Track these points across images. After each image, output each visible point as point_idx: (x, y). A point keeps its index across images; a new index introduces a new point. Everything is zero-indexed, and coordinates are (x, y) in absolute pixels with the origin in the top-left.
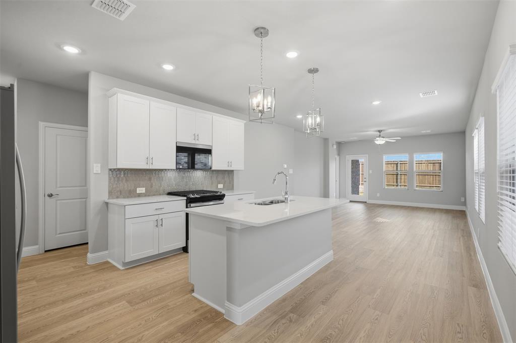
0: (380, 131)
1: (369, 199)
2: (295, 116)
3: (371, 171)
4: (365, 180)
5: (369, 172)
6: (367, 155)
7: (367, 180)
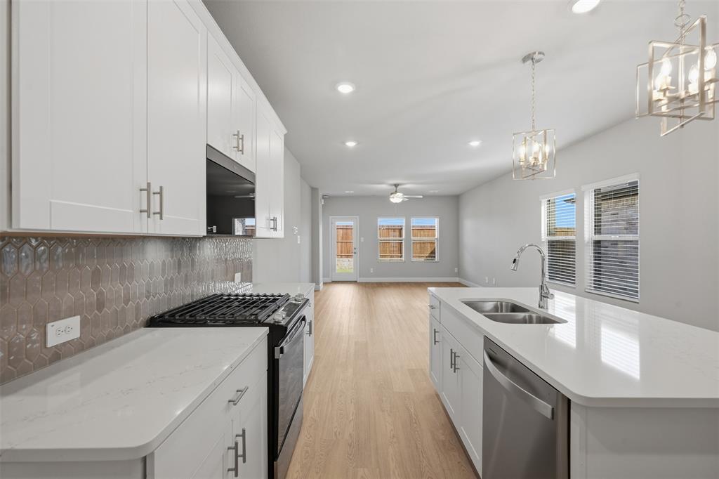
0: (396, 185)
1: (360, 277)
2: (344, 143)
3: (362, 239)
4: (355, 251)
5: (360, 239)
6: (358, 217)
7: (358, 251)
